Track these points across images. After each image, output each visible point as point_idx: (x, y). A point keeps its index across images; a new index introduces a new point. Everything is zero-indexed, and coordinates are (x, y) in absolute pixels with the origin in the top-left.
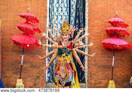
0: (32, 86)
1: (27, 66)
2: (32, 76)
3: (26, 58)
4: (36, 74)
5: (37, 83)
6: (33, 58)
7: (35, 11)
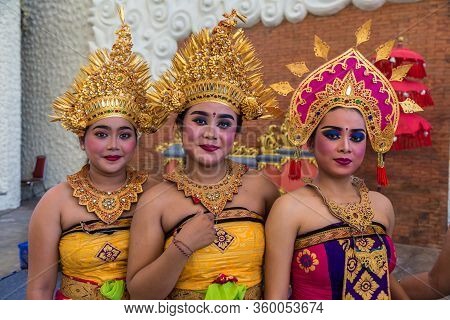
0: (407, 235)
1: (393, 185)
2: (407, 212)
3: (392, 166)
4: (419, 207)
5: (421, 229)
6: (410, 167)
7: (419, 47)
